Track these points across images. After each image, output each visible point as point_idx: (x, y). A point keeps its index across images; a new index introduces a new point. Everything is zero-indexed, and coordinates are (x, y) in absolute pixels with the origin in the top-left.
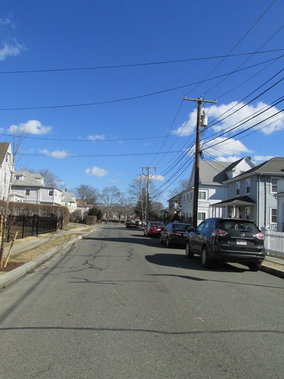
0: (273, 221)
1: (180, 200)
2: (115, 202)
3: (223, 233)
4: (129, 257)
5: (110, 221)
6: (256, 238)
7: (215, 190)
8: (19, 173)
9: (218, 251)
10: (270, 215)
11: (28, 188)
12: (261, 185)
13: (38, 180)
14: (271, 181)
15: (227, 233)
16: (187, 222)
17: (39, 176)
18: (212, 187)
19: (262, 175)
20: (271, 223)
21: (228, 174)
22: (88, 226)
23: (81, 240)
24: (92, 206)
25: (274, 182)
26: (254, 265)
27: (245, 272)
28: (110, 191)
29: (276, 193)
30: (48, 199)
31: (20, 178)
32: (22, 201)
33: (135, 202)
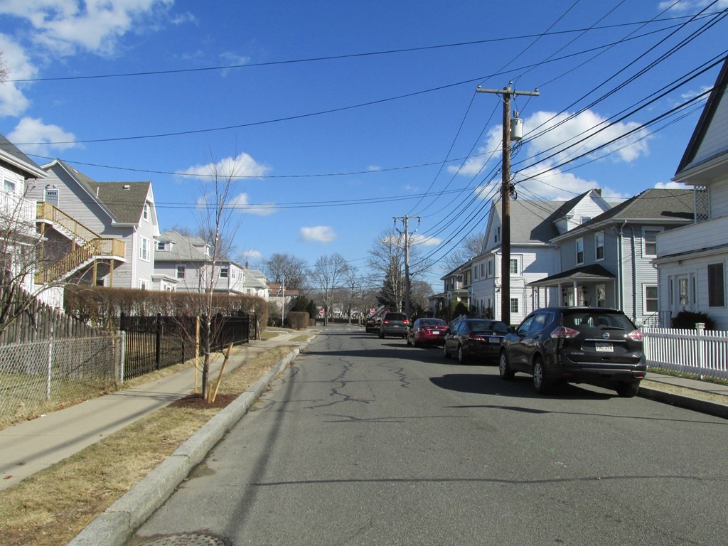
0: (648, 310)
1: (466, 277)
2: (340, 284)
3: (571, 334)
4: (401, 380)
5: (330, 320)
6: (629, 340)
7: (535, 254)
8: (166, 238)
9: (563, 365)
10: (643, 299)
11: (181, 265)
12: (625, 242)
13: (198, 248)
14: (643, 234)
15: (578, 333)
16: (483, 317)
17: (200, 241)
18: (528, 249)
19: (627, 224)
20: (645, 312)
21: (559, 223)
22: (294, 331)
23: (298, 355)
24: (296, 294)
25: (650, 235)
26: (626, 386)
27: (612, 399)
28: (331, 263)
29: (655, 257)
30: (221, 284)
31: (166, 246)
32: (175, 290)
33: (379, 284)
